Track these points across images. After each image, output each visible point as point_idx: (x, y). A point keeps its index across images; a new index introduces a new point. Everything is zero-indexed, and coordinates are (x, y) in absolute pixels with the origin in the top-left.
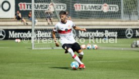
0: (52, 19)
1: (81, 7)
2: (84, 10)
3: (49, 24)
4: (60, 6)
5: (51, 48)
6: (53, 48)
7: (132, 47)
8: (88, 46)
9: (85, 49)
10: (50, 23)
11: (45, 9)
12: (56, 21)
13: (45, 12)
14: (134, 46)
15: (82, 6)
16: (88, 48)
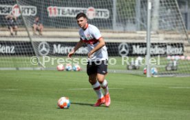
0: (16, 27)
1: (57, 11)
2: (61, 15)
3: (12, 34)
4: (28, 9)
5: (15, 69)
6: (17, 69)
7: (128, 69)
8: (67, 67)
9: (63, 70)
10: (14, 33)
11: (7, 14)
12: (22, 31)
13: (7, 17)
14: (130, 67)
15: (59, 10)
16: (67, 70)
